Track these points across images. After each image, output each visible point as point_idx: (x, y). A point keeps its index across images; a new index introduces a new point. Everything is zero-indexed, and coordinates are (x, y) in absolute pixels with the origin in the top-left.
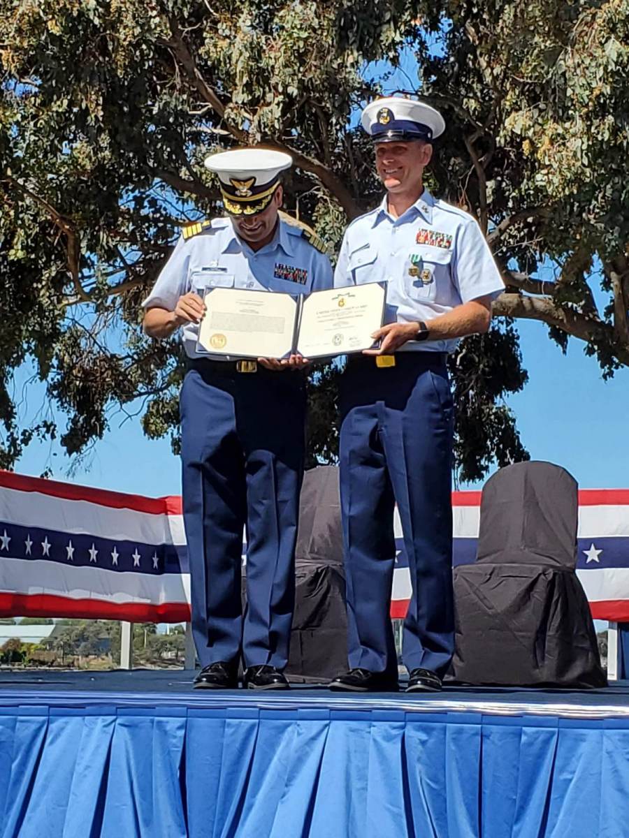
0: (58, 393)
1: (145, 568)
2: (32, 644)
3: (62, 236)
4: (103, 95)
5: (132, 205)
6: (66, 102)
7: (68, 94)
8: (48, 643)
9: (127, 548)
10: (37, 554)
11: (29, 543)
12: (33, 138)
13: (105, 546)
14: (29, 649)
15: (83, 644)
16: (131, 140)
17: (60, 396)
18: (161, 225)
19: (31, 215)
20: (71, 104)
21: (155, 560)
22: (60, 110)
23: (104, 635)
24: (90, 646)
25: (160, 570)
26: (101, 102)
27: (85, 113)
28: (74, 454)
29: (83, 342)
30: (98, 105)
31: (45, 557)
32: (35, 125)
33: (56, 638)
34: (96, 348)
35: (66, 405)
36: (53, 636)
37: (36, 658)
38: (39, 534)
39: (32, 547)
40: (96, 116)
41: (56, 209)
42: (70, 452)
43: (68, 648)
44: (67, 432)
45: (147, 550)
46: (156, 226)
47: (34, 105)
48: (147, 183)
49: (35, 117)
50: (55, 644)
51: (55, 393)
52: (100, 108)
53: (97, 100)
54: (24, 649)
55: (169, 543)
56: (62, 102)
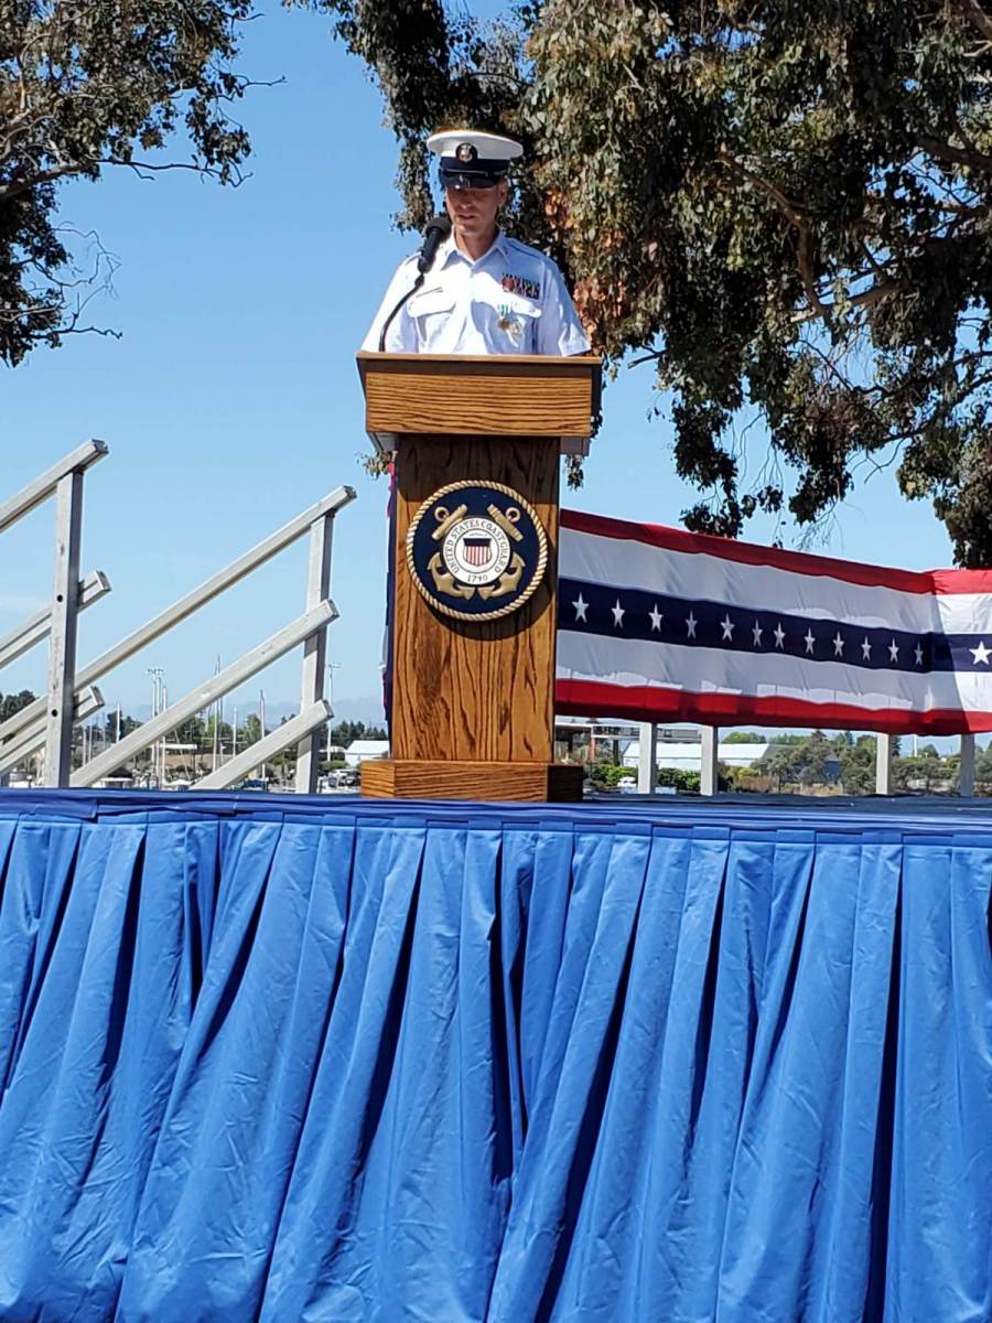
0: (786, 443)
1: (905, 664)
2: (739, 768)
3: (791, 232)
4: (847, 37)
5: (883, 185)
6: (799, 49)
7: (802, 39)
8: (761, 767)
9: (881, 637)
10: (768, 645)
11: (758, 632)
12: (754, 101)
13: (854, 634)
14: (736, 774)
15: (805, 769)
16: (884, 96)
17: (788, 447)
18: (920, 210)
19: (752, 206)
20: (807, 51)
21: (919, 653)
22: (793, 61)
23: (832, 758)
24: (814, 771)
25: (925, 668)
26: (845, 47)
27: (825, 64)
28: (806, 523)
29: (817, 374)
30: (841, 51)
31: (778, 650)
32: (758, 83)
33: (770, 761)
34: (835, 381)
35: (796, 458)
36: (767, 759)
37: (745, 786)
38: (770, 619)
39: (761, 636)
40: (838, 67)
41: (786, 196)
42: (801, 520)
43: (786, 774)
44: (797, 494)
45: (908, 641)
46: (915, 212)
47: (757, 57)
48: (904, 156)
49: (757, 72)
50: (769, 767)
51: (782, 442)
52: (844, 55)
53: (840, 45)
54: (730, 773)
55: (939, 631)
56: (794, 50)
